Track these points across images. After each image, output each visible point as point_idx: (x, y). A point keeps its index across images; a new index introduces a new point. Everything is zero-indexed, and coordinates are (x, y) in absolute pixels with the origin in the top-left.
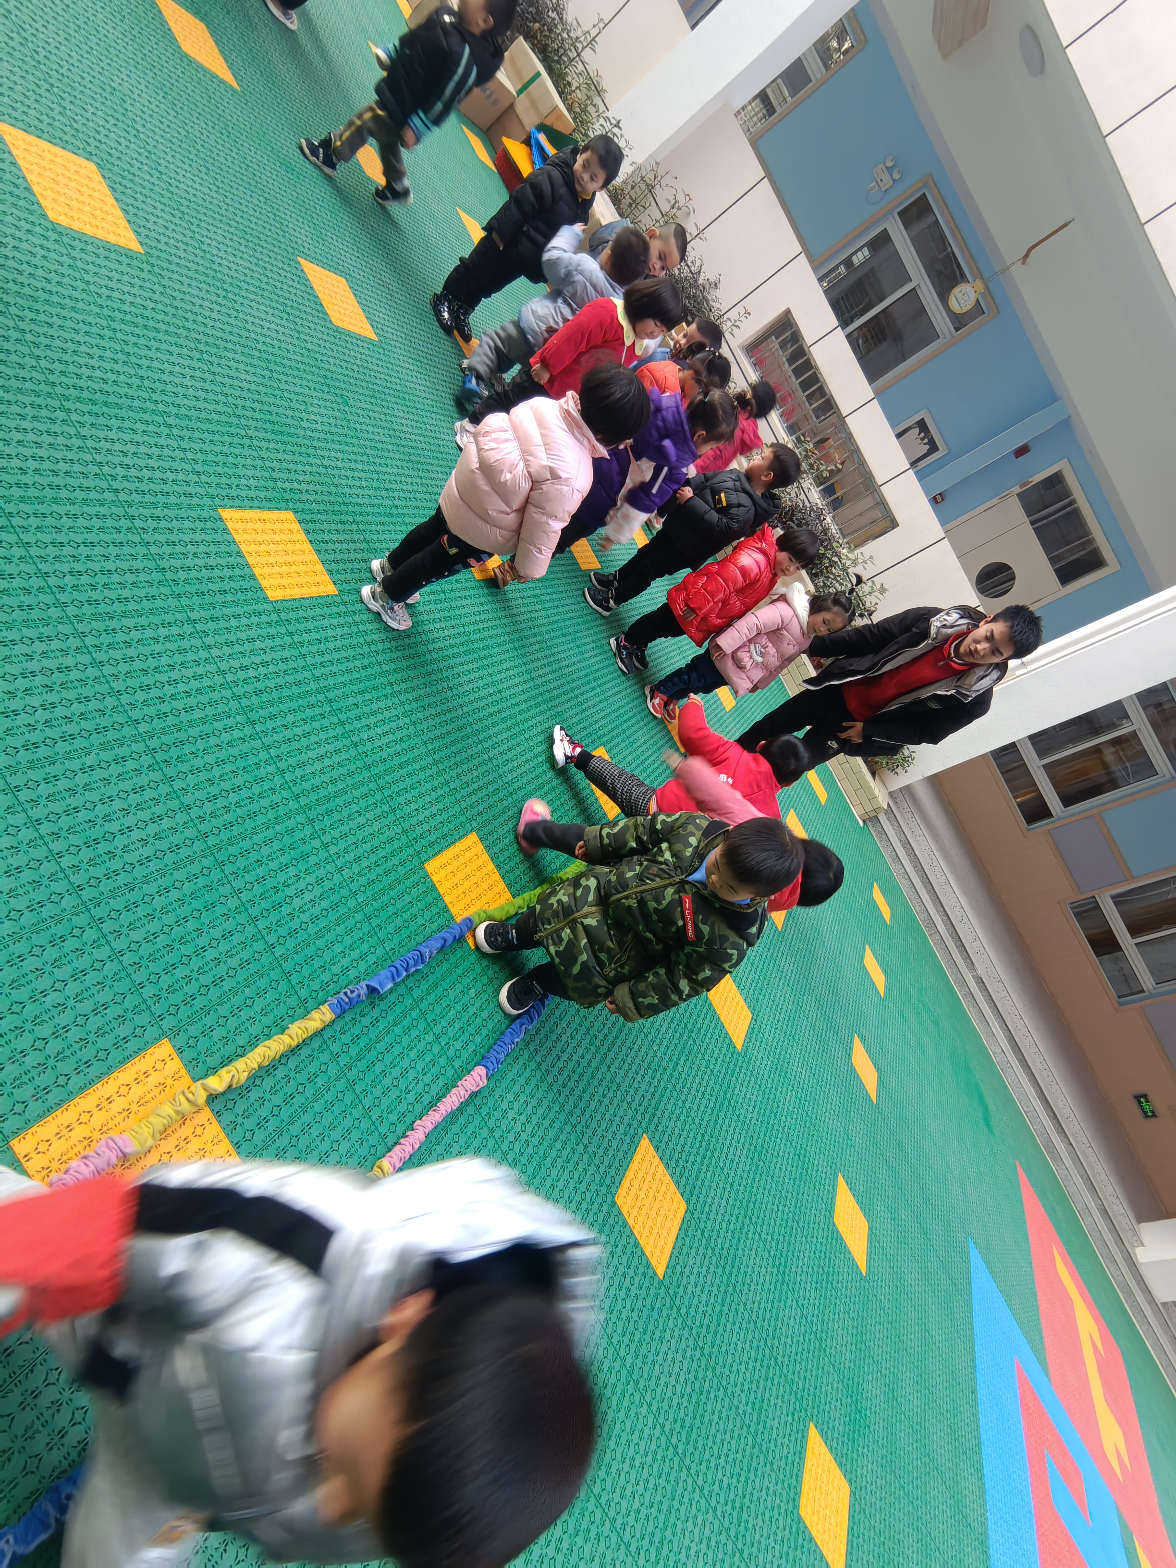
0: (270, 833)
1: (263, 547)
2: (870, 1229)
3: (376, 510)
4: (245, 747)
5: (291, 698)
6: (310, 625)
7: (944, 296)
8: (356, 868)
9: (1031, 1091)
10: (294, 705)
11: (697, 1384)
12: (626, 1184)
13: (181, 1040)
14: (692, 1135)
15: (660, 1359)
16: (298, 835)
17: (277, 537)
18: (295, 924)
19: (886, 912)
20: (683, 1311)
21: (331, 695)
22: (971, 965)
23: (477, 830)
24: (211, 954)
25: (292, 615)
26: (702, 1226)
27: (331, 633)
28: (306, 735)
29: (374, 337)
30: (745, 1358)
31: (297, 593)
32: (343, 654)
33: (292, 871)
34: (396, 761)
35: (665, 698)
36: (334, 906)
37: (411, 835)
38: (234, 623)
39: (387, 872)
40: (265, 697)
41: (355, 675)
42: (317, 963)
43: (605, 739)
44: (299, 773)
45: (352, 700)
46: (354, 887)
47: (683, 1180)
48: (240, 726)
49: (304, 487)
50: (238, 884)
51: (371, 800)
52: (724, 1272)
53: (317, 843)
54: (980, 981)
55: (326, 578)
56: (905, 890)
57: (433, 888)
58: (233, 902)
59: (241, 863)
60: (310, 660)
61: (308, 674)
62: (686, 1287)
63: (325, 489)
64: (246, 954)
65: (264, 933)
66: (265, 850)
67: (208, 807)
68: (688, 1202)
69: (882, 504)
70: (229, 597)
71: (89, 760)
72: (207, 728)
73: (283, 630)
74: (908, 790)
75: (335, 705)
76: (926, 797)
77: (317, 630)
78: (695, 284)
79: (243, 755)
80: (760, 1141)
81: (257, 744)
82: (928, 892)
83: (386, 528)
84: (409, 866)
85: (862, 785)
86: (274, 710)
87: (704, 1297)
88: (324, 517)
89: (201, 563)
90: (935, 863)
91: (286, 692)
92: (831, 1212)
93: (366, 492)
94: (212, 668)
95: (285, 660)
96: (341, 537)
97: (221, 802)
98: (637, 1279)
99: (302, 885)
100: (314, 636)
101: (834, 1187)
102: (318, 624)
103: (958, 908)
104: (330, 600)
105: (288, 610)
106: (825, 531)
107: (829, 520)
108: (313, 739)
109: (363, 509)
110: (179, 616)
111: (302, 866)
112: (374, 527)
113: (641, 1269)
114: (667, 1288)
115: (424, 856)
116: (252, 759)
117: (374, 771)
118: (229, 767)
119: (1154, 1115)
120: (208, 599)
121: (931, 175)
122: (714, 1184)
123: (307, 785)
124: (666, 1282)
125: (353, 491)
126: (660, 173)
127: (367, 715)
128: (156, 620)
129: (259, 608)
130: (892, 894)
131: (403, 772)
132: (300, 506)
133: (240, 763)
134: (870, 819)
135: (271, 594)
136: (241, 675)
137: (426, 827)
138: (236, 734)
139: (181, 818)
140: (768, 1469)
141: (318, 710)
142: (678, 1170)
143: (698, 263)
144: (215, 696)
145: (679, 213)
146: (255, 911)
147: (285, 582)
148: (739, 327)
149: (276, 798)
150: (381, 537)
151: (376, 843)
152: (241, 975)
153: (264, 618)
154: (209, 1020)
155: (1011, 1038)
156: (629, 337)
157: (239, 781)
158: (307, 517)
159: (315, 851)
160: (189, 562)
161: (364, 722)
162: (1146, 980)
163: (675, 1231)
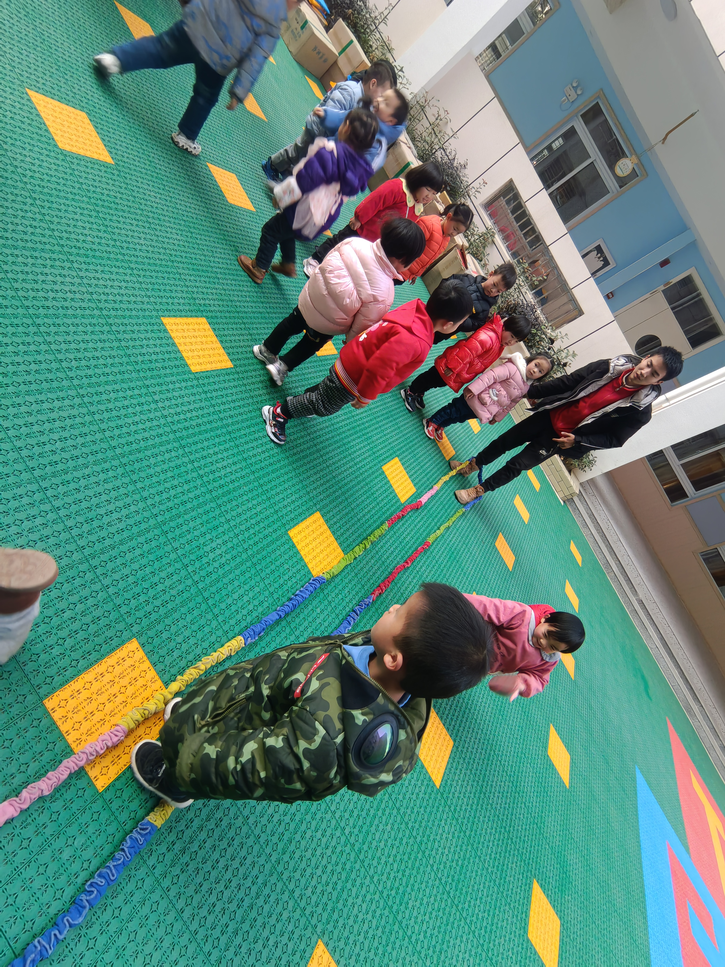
0: (194, 514)
1: (188, 340)
2: (572, 759)
3: (256, 315)
4: (179, 462)
5: (206, 431)
6: (216, 387)
7: (612, 166)
8: (247, 534)
9: (675, 672)
10: (208, 435)
11: (462, 853)
13: (144, 639)
15: (438, 838)
16: (211, 515)
17: (196, 334)
18: (210, 569)
19: (579, 559)
20: (452, 809)
21: (230, 429)
22: (635, 592)
23: (320, 510)
24: (160, 587)
25: (206, 381)
26: (463, 755)
27: (229, 391)
28: (216, 453)
29: (253, 209)
30: (492, 838)
31: (209, 367)
32: (237, 404)
33: (208, 536)
34: (270, 468)
35: (436, 426)
36: (234, 558)
37: (280, 514)
38: (171, 386)
39: (266, 537)
40: (191, 431)
41: (244, 417)
42: (224, 592)
43: (398, 453)
44: (211, 477)
45: (243, 432)
46: (246, 546)
47: (451, 727)
48: (176, 449)
49: (212, 302)
50: (176, 545)
51: (255, 493)
52: (478, 785)
53: (223, 520)
54: (641, 602)
55: (226, 357)
56: (591, 545)
57: (294, 546)
58: (173, 556)
59: (178, 532)
60: (217, 408)
61: (216, 417)
62: (454, 794)
63: (225, 303)
64: (181, 587)
65: (192, 574)
66: (192, 524)
67: (157, 498)
68: (455, 741)
69: (573, 300)
70: (168, 371)
71: (87, 471)
72: (156, 451)
73: (200, 390)
74: (592, 482)
75: (233, 435)
76: (604, 485)
77: (221, 389)
78: (451, 166)
79: (178, 467)
81: (186, 460)
82: (606, 546)
83: (262, 326)
84: (279, 533)
85: (563, 479)
86: (196, 439)
87: (465, 800)
88: (224, 321)
89: (151, 351)
90: (611, 527)
91: (203, 428)
92: (546, 748)
93: (250, 304)
94: (159, 414)
95: (202, 408)
96: (235, 332)
97: (165, 495)
98: (423, 788)
99: (214, 545)
100: (219, 393)
101: (548, 733)
102: (222, 386)
103: (625, 557)
104: (229, 371)
105: (203, 378)
106: (537, 319)
107: (539, 311)
108: (220, 456)
109: (248, 315)
110: (138, 383)
111: (214, 533)
112: (254, 326)
113: (425, 783)
114: (442, 794)
115: (287, 527)
116: (183, 469)
117: (257, 475)
118: (169, 474)
120: (155, 373)
121: (602, 90)
122: (471, 730)
123: (216, 484)
124: (441, 790)
125: (242, 304)
126: (429, 98)
127: (251, 441)
128: (125, 386)
129: (186, 377)
130: (583, 548)
131: (274, 475)
132: (210, 314)
133: (176, 471)
134: (568, 500)
135: (194, 369)
136: (176, 418)
137: (289, 509)
138: (174, 454)
139: (141, 505)
140: (507, 908)
141: (222, 439)
142: (448, 720)
143: (453, 153)
144: (161, 431)
145: (441, 123)
146: (186, 561)
147: (201, 361)
148: (479, 192)
149: (198, 492)
150: (259, 332)
151: (259, 518)
152: (178, 600)
153: (189, 383)
154: (160, 627)
155: (662, 639)
156: (410, 201)
157: (176, 482)
158: (215, 321)
159: (221, 524)
160: (144, 351)
161: (251, 445)
163: (446, 759)
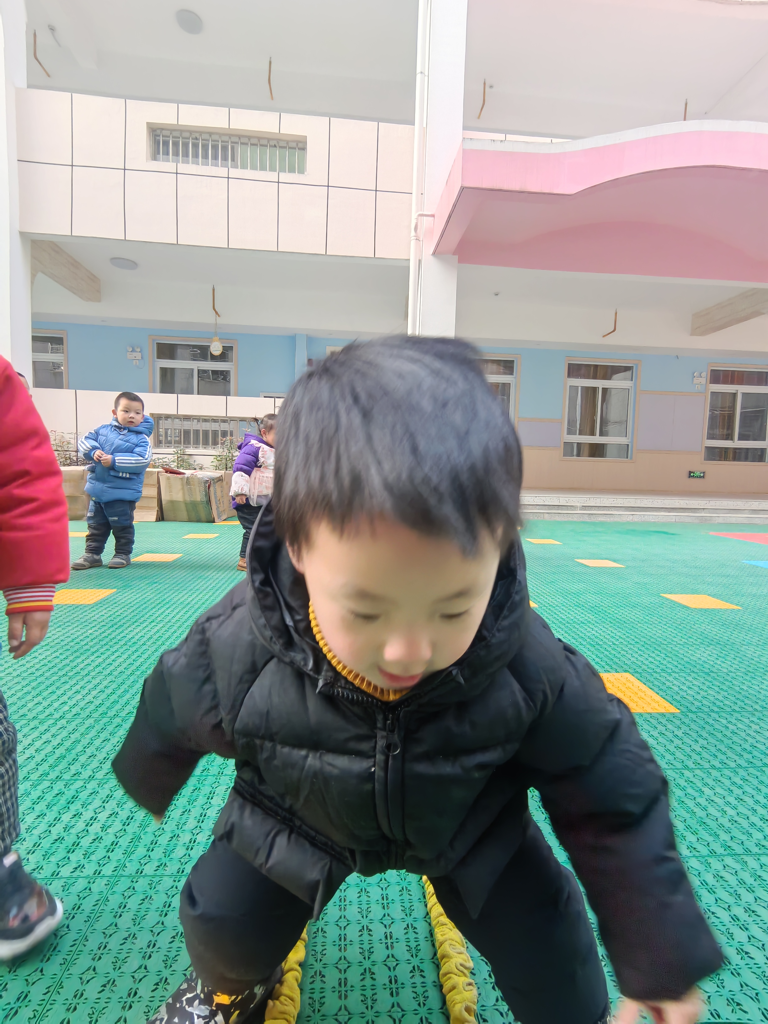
2: (709, 595)
20: (716, 709)
22: (573, 507)
26: (650, 671)
54: (585, 507)
62: (696, 700)
68: (626, 671)
92: (685, 607)
98: (670, 727)
101: (668, 599)
113: (664, 721)
114: (690, 711)
119: (704, 473)
121: (149, 335)
122: (623, 652)
124: (684, 710)
162: (623, 440)
163: (644, 687)
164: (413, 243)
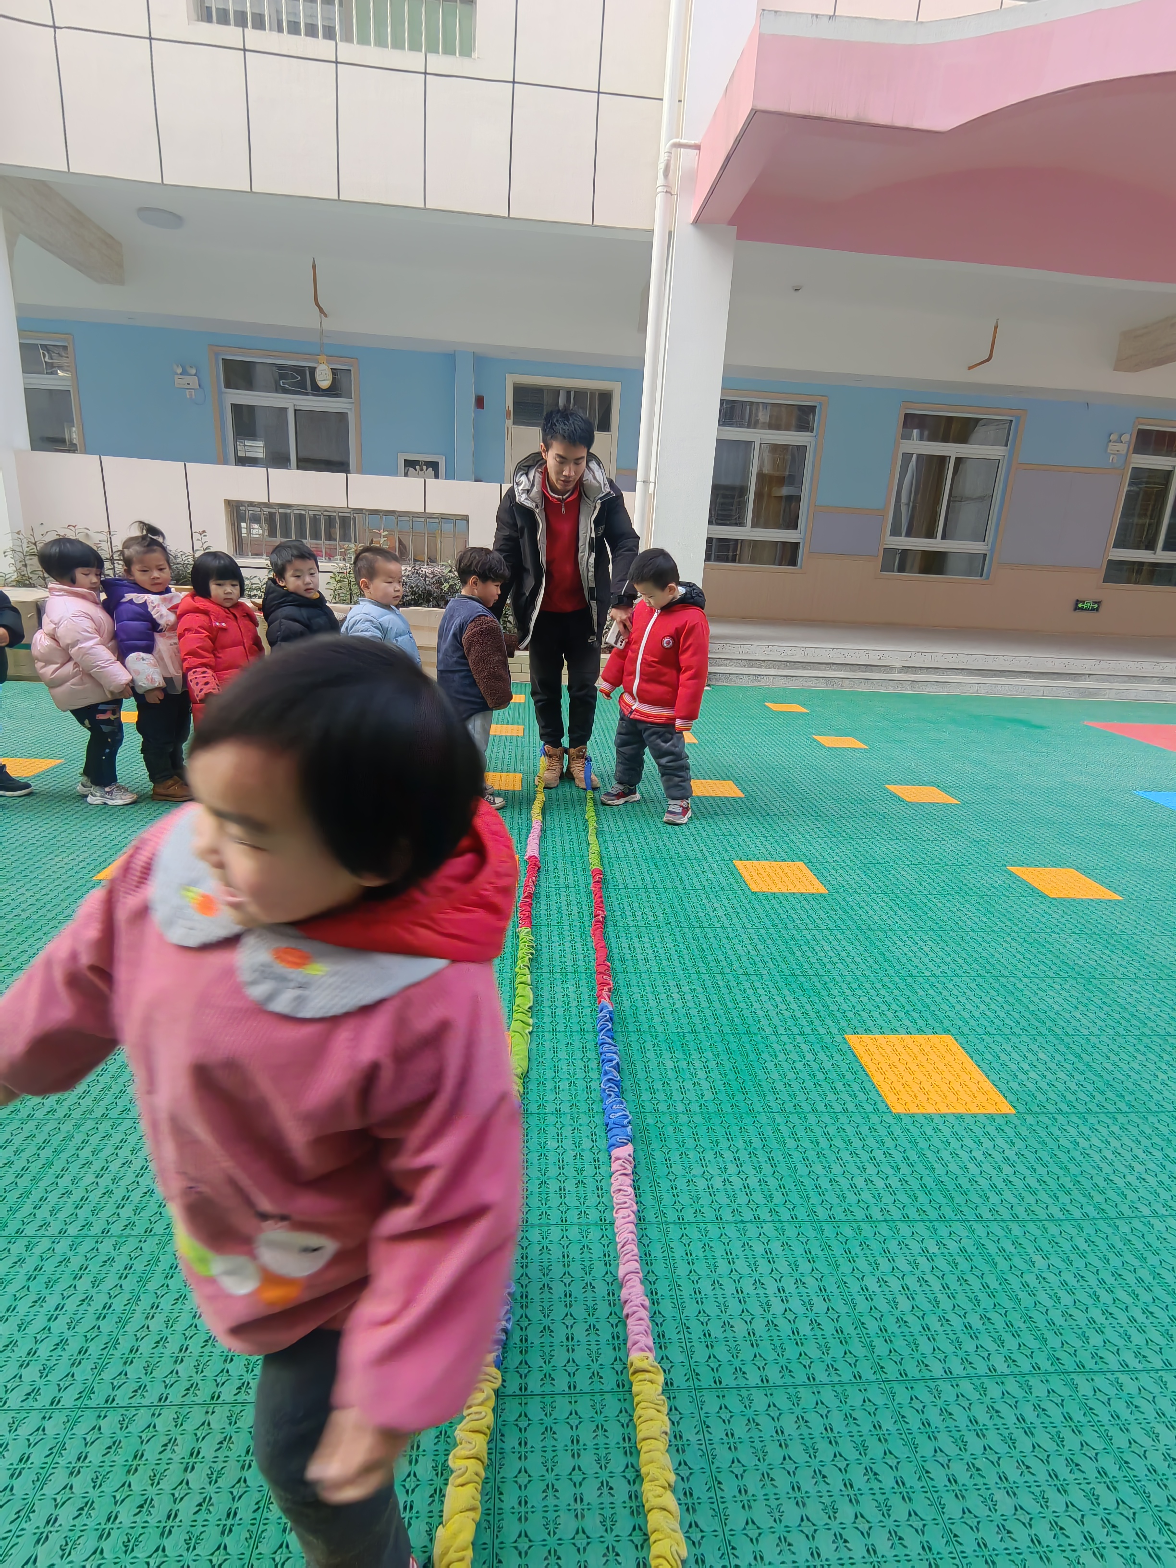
2: (1078, 869)
7: (316, 390)
9: (1026, 681)
11: (1156, 1140)
12: (884, 1089)
14: (878, 986)
15: (1107, 1169)
19: (798, 708)
20: (1065, 1108)
22: (888, 668)
26: (980, 1031)
30: (1153, 1067)
47: (921, 1022)
52: (1045, 1036)
54: (906, 669)
62: (1039, 1089)
68: (947, 1031)
69: (440, 518)
80: (929, 923)
82: (804, 668)
87: (1061, 1075)
92: (1040, 895)
98: (1000, 1142)
101: (1017, 878)
113: (991, 1129)
114: (1030, 1112)
119: (1099, 603)
121: (210, 345)
122: (945, 993)
124: (1022, 1109)
130: (785, 696)
142: (907, 1022)
155: (969, 671)
163: (970, 1064)
164: (660, 198)
